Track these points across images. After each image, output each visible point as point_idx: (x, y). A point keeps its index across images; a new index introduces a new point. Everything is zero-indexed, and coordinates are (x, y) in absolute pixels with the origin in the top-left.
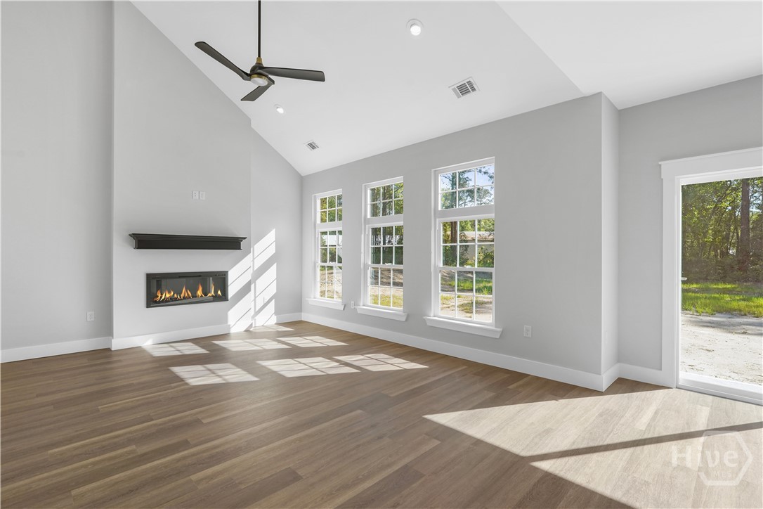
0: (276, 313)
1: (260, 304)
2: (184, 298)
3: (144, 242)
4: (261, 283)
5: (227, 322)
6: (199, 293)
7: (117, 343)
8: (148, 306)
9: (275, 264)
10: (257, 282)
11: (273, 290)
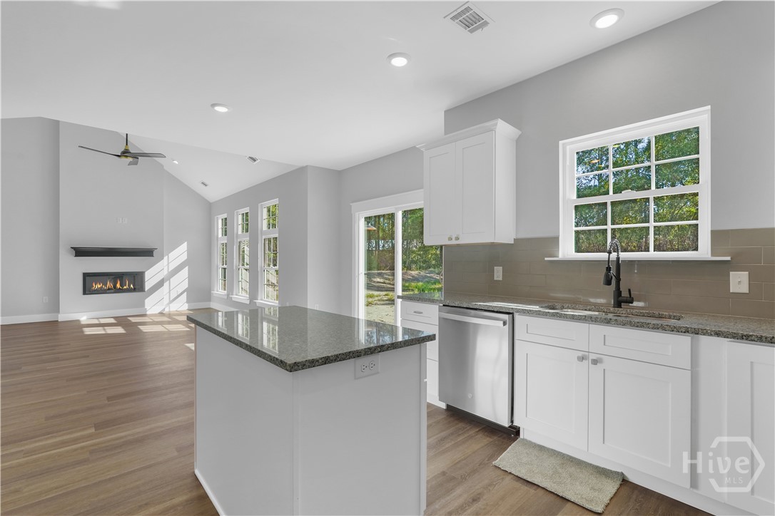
0: (187, 302)
1: (173, 295)
2: (109, 289)
3: (80, 252)
4: (174, 280)
5: (144, 306)
6: (118, 286)
7: (62, 317)
8: (85, 293)
9: (187, 267)
10: (171, 280)
11: (185, 285)
